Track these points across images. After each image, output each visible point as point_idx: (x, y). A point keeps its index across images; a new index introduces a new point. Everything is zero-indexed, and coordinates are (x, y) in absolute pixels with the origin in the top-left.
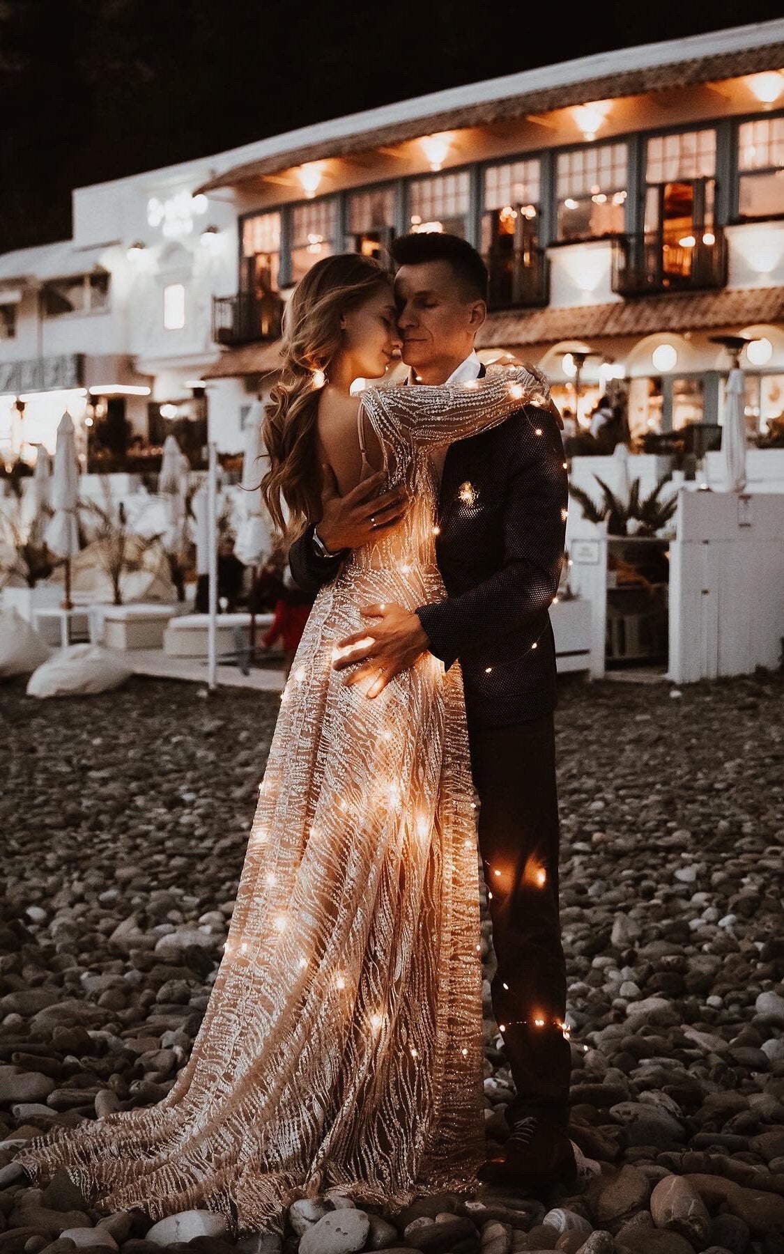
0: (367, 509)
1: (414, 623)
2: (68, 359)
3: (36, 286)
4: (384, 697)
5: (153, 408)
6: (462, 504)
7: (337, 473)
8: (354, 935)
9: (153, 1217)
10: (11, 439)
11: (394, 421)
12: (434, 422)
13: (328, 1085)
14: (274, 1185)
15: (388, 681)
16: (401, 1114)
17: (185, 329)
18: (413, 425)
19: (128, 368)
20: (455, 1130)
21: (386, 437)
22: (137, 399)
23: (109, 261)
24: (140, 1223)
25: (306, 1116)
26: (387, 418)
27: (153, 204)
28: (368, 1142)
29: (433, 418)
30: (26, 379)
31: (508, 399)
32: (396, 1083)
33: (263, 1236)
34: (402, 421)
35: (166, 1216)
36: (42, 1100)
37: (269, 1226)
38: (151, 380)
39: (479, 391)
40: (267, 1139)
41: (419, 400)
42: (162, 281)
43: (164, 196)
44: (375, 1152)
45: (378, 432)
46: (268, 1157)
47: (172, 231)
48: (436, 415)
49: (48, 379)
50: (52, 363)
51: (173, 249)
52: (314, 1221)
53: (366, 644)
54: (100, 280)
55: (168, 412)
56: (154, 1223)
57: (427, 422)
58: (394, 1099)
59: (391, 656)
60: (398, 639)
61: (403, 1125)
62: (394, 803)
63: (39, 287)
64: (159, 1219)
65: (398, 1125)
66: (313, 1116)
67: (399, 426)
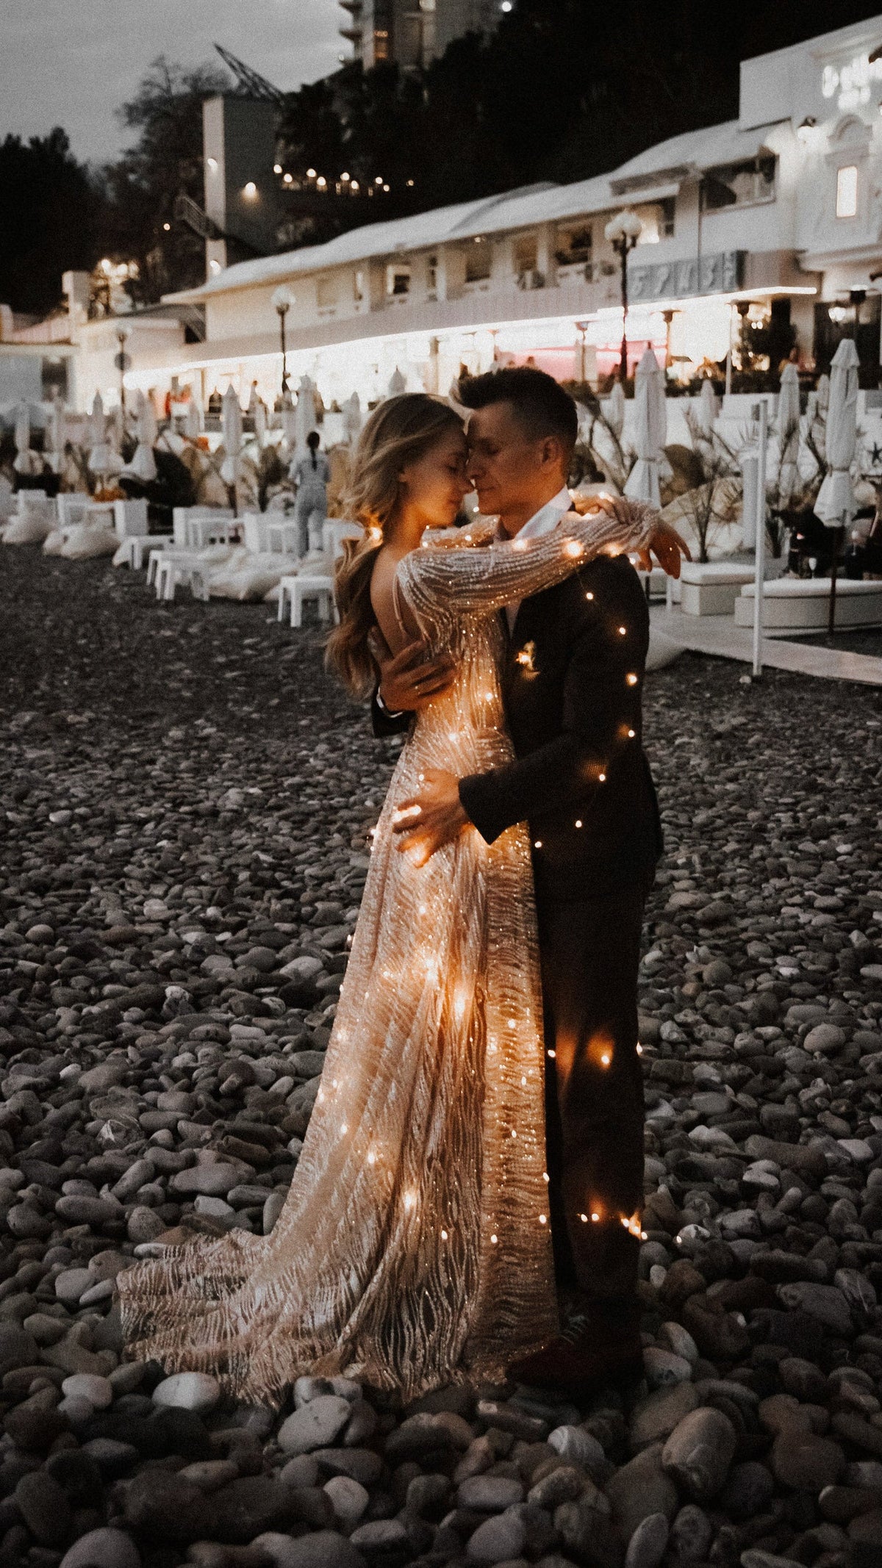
0: (408, 677)
1: (452, 796)
2: (728, 256)
3: (696, 176)
4: (428, 869)
5: (821, 309)
6: (522, 667)
7: (386, 636)
8: (388, 1108)
9: (167, 1371)
10: (667, 347)
11: (426, 593)
12: (474, 591)
13: (365, 1255)
14: (293, 1353)
15: (432, 852)
16: (450, 1292)
17: (858, 217)
18: (448, 595)
19: (793, 265)
20: (518, 1314)
21: (420, 609)
22: (803, 299)
23: (776, 142)
24: (153, 1376)
25: (343, 1285)
26: (419, 589)
27: (828, 71)
28: (411, 1319)
29: (471, 587)
30: (683, 283)
31: (563, 558)
32: (445, 1260)
33: (257, 1409)
34: (436, 591)
35: (181, 1371)
36: (222, 1195)
37: (265, 1400)
38: (820, 276)
39: (527, 553)
40: (306, 1303)
41: (454, 569)
42: (834, 163)
43: (841, 61)
44: (418, 1330)
45: (412, 605)
46: (302, 1322)
47: (848, 102)
48: (474, 583)
49: (706, 283)
50: (711, 262)
51: (848, 124)
52: (307, 1402)
53: (416, 811)
54: (766, 165)
55: (837, 314)
56: (165, 1377)
57: (466, 591)
58: (443, 1275)
59: (432, 827)
60: (442, 809)
61: (451, 1304)
62: (432, 977)
63: (701, 176)
64: (172, 1373)
65: (446, 1303)
66: (350, 1288)
67: (434, 598)
